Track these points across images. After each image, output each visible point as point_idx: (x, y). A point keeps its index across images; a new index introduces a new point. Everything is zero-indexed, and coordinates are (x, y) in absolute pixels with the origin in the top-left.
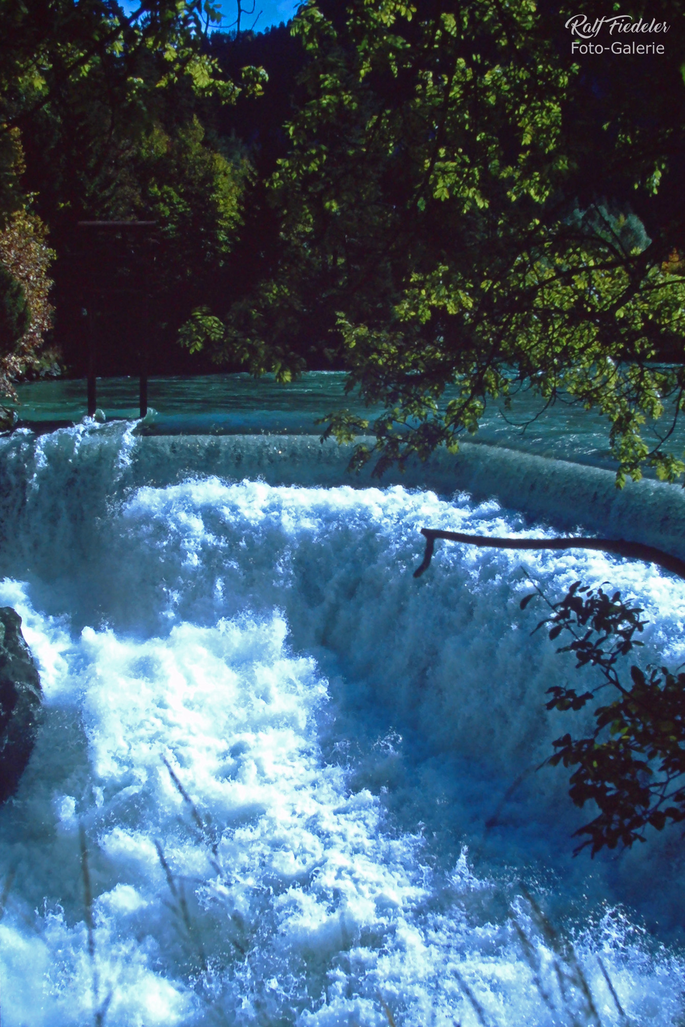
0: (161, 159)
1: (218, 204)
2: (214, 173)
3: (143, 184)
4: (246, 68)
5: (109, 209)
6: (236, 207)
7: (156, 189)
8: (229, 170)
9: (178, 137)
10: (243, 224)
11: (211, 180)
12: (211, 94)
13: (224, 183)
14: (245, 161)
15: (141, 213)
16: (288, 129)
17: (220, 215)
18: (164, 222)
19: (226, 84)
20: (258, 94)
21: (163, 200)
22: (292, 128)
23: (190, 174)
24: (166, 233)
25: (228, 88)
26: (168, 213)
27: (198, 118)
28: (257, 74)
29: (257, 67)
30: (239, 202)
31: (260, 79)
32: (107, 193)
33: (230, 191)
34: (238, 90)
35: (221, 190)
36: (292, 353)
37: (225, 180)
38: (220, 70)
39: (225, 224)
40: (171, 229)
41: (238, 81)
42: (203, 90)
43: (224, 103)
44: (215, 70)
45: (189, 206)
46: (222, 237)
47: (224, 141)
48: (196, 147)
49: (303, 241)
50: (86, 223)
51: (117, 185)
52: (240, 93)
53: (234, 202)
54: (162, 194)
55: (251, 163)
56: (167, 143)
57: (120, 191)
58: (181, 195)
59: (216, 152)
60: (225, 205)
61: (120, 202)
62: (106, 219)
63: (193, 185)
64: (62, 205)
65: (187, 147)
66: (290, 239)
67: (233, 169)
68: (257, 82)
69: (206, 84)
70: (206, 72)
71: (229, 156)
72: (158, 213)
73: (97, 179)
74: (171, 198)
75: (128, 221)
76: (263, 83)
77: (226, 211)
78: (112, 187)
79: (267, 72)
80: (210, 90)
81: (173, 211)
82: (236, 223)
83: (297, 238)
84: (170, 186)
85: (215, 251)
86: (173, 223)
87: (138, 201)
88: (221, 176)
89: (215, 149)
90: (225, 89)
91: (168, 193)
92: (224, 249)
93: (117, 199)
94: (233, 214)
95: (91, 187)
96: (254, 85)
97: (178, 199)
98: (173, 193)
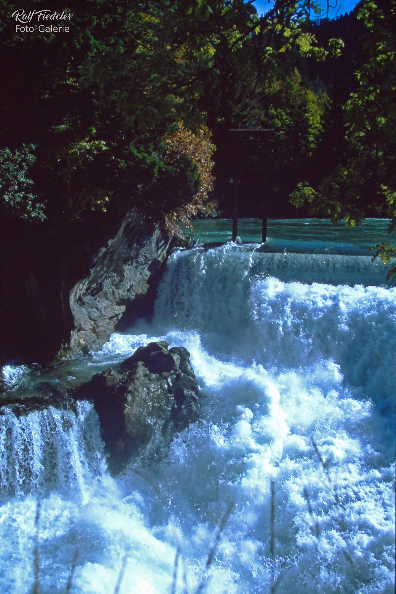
0: (276, 93)
1: (309, 120)
2: (307, 102)
3: (266, 107)
4: (331, 40)
5: (246, 122)
6: (319, 121)
7: (273, 111)
8: (315, 100)
9: (287, 81)
10: (323, 131)
11: (306, 106)
12: (310, 55)
13: (312, 107)
14: (325, 94)
15: (265, 125)
16: (357, 75)
17: (310, 126)
18: (278, 130)
19: (320, 50)
20: (338, 55)
21: (278, 117)
22: (359, 75)
23: (293, 102)
24: (279, 136)
25: (321, 52)
26: (280, 125)
27: (298, 69)
28: (337, 43)
29: (338, 39)
30: (321, 118)
31: (339, 46)
32: (245, 113)
33: (316, 111)
34: (327, 53)
35: (311, 111)
36: (356, 209)
37: (314, 105)
38: (316, 41)
39: (313, 131)
40: (282, 134)
41: (327, 48)
42: (306, 53)
43: (318, 60)
44: (313, 42)
45: (292, 121)
46: (311, 139)
47: (312, 83)
48: (296, 87)
49: (358, 141)
50: (234, 130)
51: (251, 109)
52: (328, 54)
53: (319, 118)
54: (277, 114)
55: (329, 96)
56: (280, 84)
57: (253, 112)
58: (288, 114)
59: (308, 89)
60: (313, 120)
61: (253, 118)
62: (244, 127)
63: (295, 109)
64: (220, 120)
65: (291, 86)
66: (351, 140)
67: (318, 99)
68: (338, 48)
69: (308, 50)
70: (308, 43)
71: (315, 92)
72: (273, 125)
73: (240, 105)
74: (282, 116)
75: (258, 128)
76: (341, 48)
77: (313, 124)
78: (248, 110)
79: (343, 42)
80: (310, 53)
81: (283, 124)
82: (319, 131)
83: (355, 140)
84: (281, 109)
85: (307, 147)
86: (282, 130)
87: (263, 118)
88: (311, 103)
89: (307, 87)
90: (319, 53)
91: (280, 113)
92: (312, 146)
93: (251, 117)
94: (318, 125)
95: (236, 110)
96: (336, 50)
97: (286, 117)
98: (283, 113)
